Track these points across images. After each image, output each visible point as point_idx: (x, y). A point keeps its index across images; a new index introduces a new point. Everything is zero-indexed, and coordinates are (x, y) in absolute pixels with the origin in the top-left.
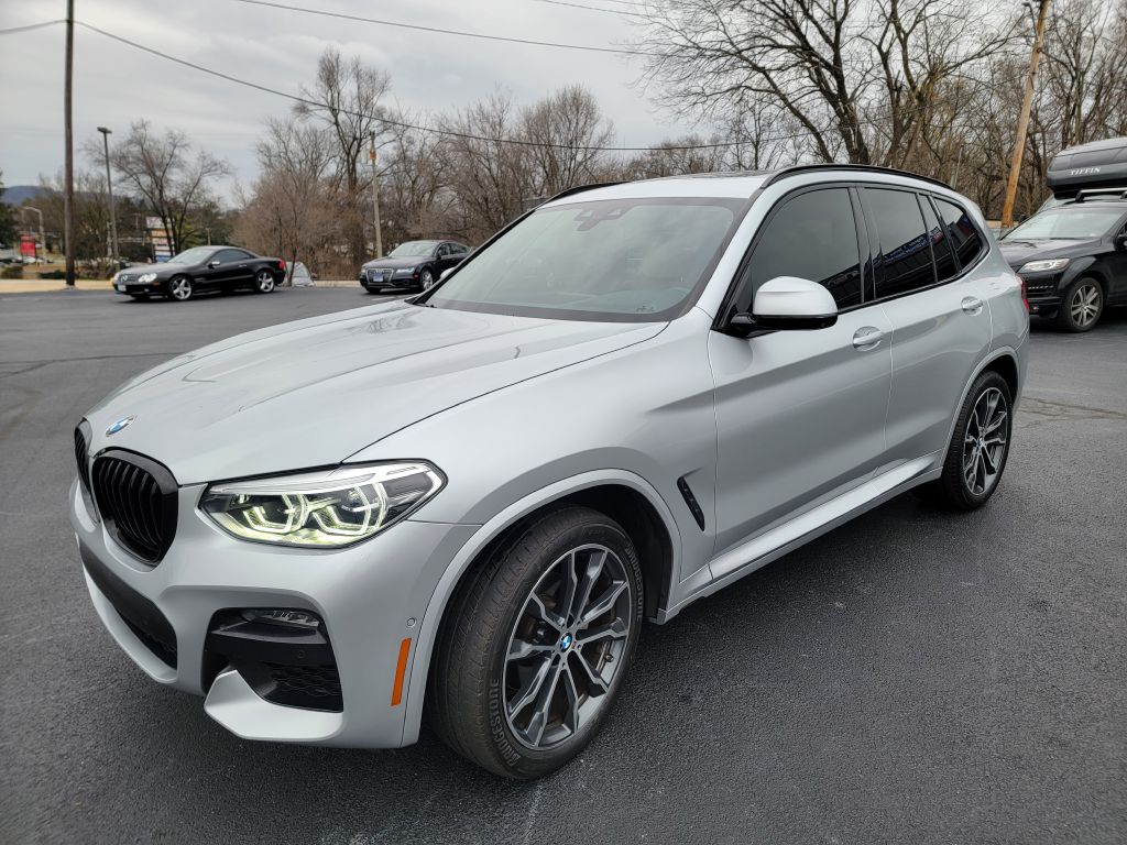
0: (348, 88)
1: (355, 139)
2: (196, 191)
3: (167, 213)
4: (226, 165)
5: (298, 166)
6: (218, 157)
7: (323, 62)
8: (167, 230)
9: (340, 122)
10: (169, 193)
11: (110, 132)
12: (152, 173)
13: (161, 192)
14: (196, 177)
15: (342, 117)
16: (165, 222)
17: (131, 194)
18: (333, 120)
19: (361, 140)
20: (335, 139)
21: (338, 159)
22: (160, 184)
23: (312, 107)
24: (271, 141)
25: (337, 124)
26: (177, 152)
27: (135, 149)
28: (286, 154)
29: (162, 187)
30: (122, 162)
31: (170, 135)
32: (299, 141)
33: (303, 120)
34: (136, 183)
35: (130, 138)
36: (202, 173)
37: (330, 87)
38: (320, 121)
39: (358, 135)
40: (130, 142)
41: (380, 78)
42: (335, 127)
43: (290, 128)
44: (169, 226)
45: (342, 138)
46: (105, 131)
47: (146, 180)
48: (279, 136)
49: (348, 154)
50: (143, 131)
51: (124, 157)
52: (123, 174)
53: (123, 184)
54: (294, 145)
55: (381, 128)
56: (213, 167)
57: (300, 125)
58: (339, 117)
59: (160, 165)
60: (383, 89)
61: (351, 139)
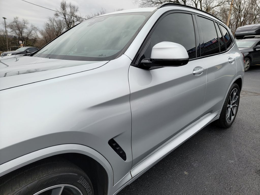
0: (68, 10)
1: (70, 22)
2: (30, 34)
3: (23, 40)
4: (38, 28)
5: (56, 29)
6: (36, 26)
7: (62, 3)
8: (23, 44)
9: (66, 18)
10: (24, 35)
11: (6, 19)
12: (19, 30)
13: (21, 34)
14: (30, 31)
15: (67, 17)
16: (23, 42)
17: (14, 35)
18: (64, 18)
19: (71, 23)
20: (65, 22)
21: (66, 28)
22: (21, 33)
23: (59, 15)
24: (49, 22)
25: (65, 19)
26: (25, 24)
27: (15, 24)
28: (53, 26)
29: (22, 33)
30: (11, 27)
31: (24, 20)
32: (56, 23)
33: (57, 18)
34: (15, 32)
35: (14, 21)
36: (32, 30)
37: (64, 10)
38: (61, 18)
39: (71, 22)
40: (14, 22)
41: (76, 8)
42: (65, 20)
43: (54, 19)
44: (24, 43)
45: (67, 22)
46: (4, 18)
47: (18, 31)
48: (51, 21)
49: (68, 26)
50: (16, 19)
51: (12, 26)
52: (12, 30)
53: (12, 32)
54: (55, 24)
55: (76, 20)
56: (34, 28)
57: (57, 19)
58: (66, 17)
59: (21, 28)
60: (77, 11)
61: (69, 23)
